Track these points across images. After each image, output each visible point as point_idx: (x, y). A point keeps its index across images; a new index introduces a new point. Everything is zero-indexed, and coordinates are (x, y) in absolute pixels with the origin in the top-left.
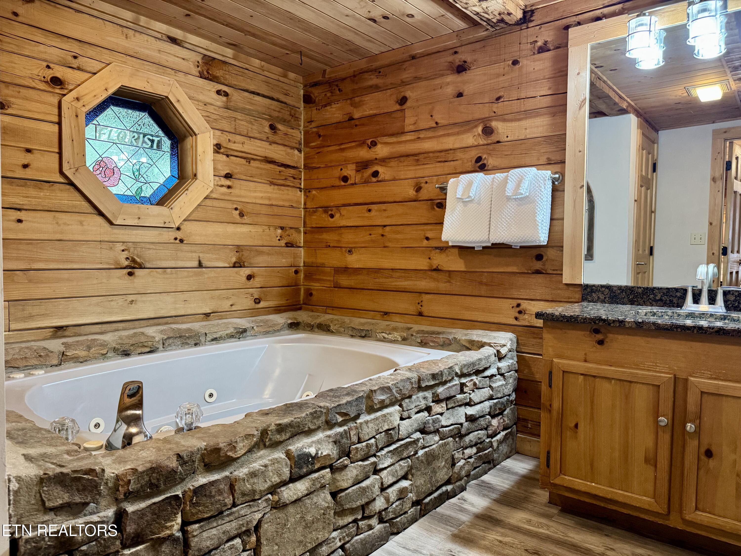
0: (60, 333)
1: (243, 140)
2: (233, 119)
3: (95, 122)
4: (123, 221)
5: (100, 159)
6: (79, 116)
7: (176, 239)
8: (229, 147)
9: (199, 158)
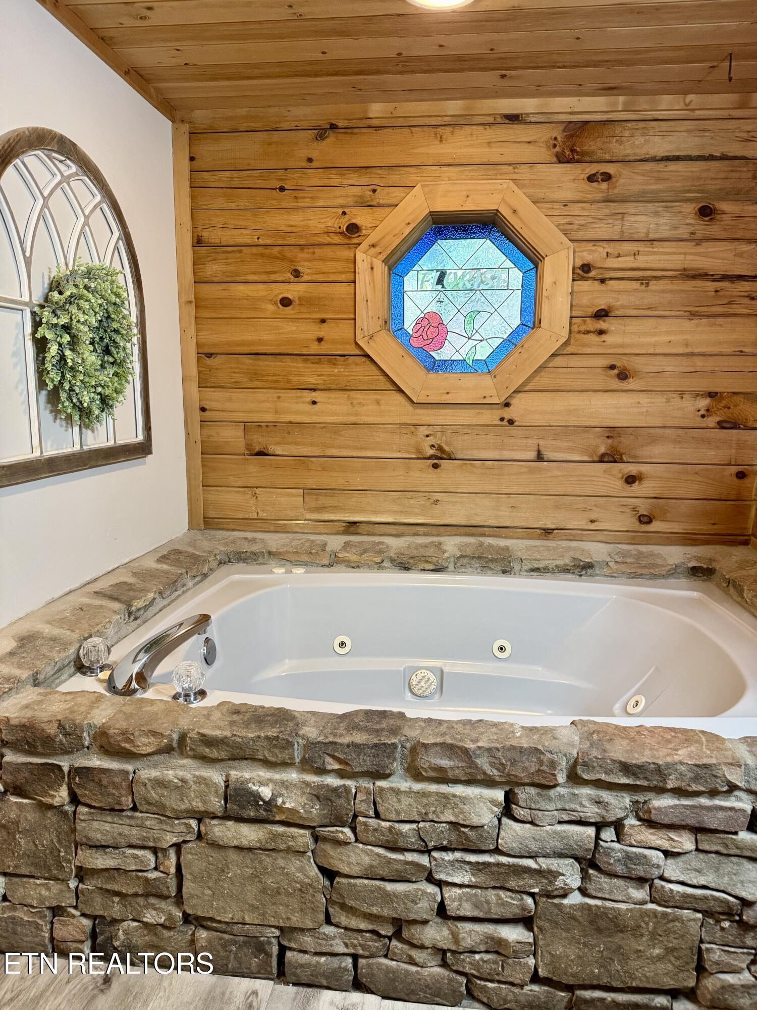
0: (352, 529)
1: (636, 249)
2: (619, 217)
3: (416, 267)
4: (426, 398)
5: (422, 315)
6: (375, 269)
7: (502, 419)
8: (606, 266)
9: (545, 293)
